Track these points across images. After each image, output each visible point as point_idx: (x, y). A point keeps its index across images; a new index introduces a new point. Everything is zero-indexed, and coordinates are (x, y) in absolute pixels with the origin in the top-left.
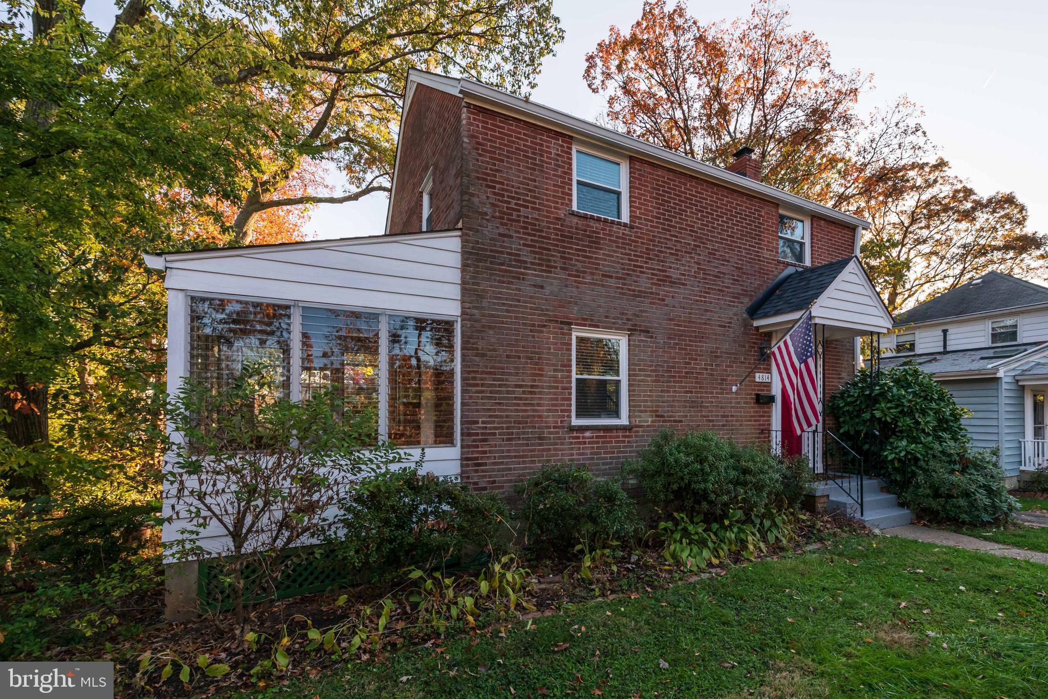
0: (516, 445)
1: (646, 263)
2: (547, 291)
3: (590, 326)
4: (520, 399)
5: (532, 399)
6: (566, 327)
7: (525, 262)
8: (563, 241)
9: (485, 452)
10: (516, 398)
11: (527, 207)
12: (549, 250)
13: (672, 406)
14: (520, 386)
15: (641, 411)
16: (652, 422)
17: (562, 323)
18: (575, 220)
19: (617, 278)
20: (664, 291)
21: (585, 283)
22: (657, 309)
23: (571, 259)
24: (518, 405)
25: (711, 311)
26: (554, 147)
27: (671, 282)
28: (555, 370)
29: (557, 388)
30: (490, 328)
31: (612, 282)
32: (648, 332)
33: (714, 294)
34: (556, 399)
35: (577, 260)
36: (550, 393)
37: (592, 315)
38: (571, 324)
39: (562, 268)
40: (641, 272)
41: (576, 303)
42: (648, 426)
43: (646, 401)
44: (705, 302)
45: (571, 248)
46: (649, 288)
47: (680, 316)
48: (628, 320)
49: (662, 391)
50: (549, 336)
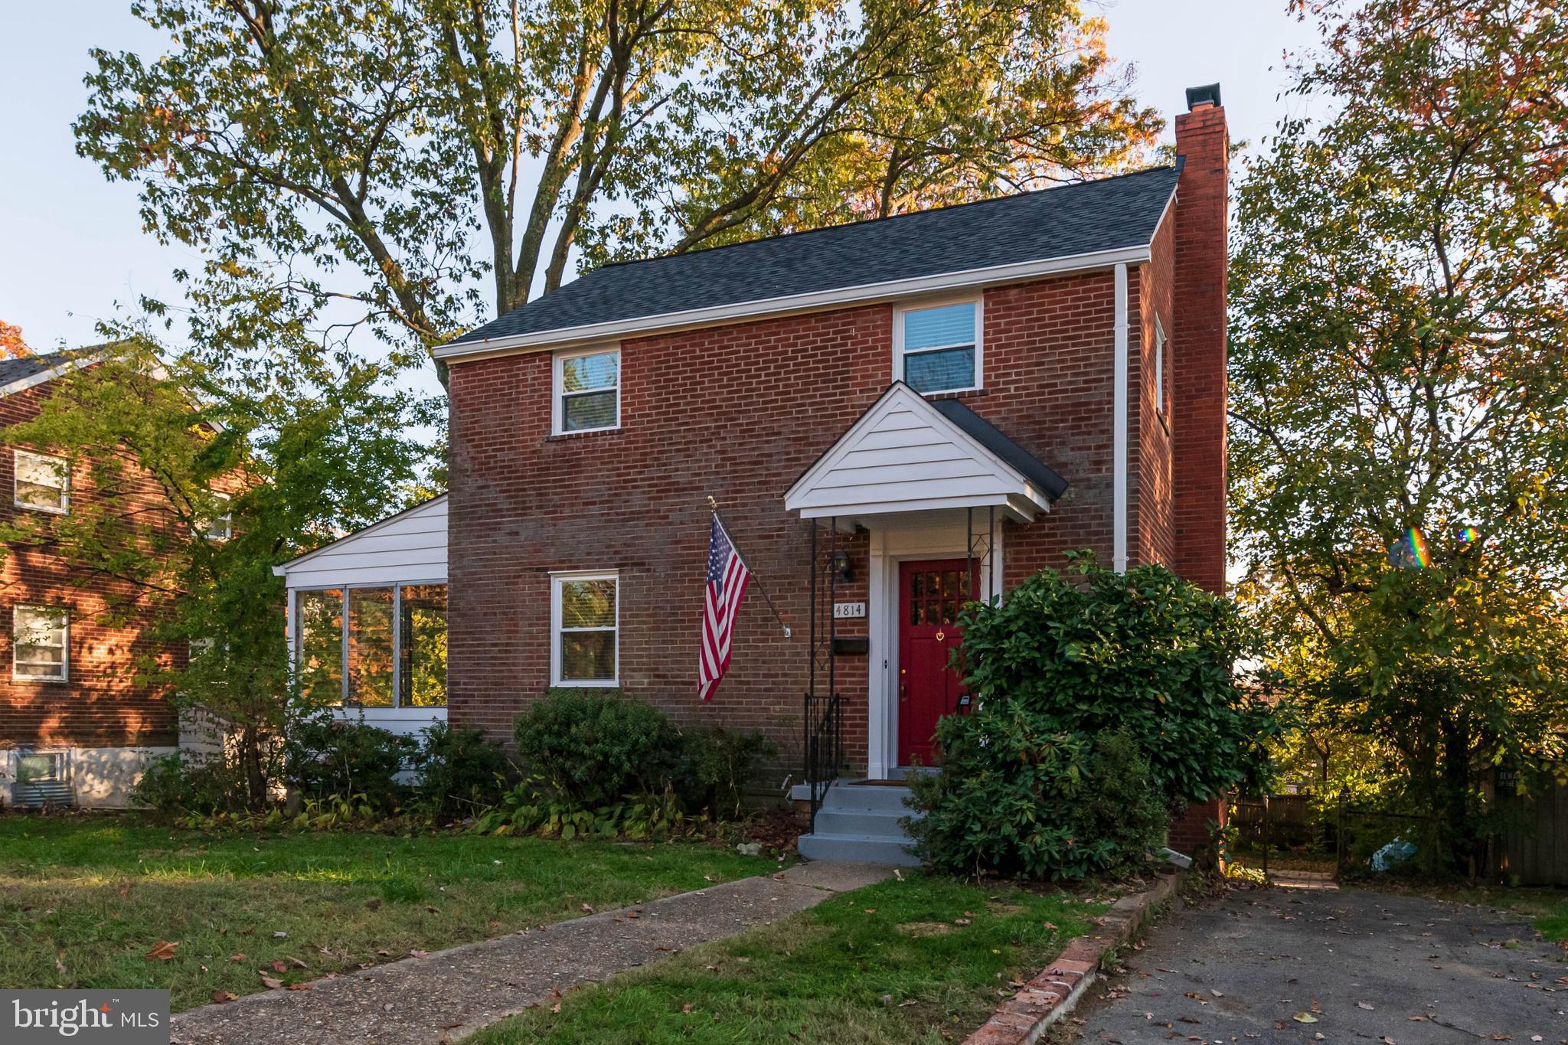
0: (494, 708)
1: (641, 473)
2: (522, 537)
3: (569, 568)
4: (495, 658)
5: (507, 658)
6: (542, 574)
7: (501, 510)
8: (539, 476)
9: (465, 714)
10: (492, 658)
11: (502, 450)
12: (524, 490)
13: (678, 662)
14: (495, 645)
15: (633, 670)
16: (649, 683)
17: (538, 570)
18: (552, 447)
19: (602, 503)
20: (667, 504)
21: (564, 518)
22: (656, 531)
23: (547, 494)
24: (494, 665)
25: (746, 518)
26: (530, 372)
27: (676, 490)
28: (530, 625)
29: (531, 644)
30: (470, 586)
31: (595, 510)
32: (643, 564)
33: (751, 491)
34: (531, 658)
35: (555, 494)
36: (524, 651)
37: (571, 555)
38: (547, 569)
39: (538, 507)
40: (634, 487)
41: (553, 544)
42: (643, 690)
43: (641, 656)
44: (734, 506)
45: (548, 481)
46: (645, 505)
47: (692, 535)
48: (616, 553)
49: (664, 642)
50: (525, 588)
